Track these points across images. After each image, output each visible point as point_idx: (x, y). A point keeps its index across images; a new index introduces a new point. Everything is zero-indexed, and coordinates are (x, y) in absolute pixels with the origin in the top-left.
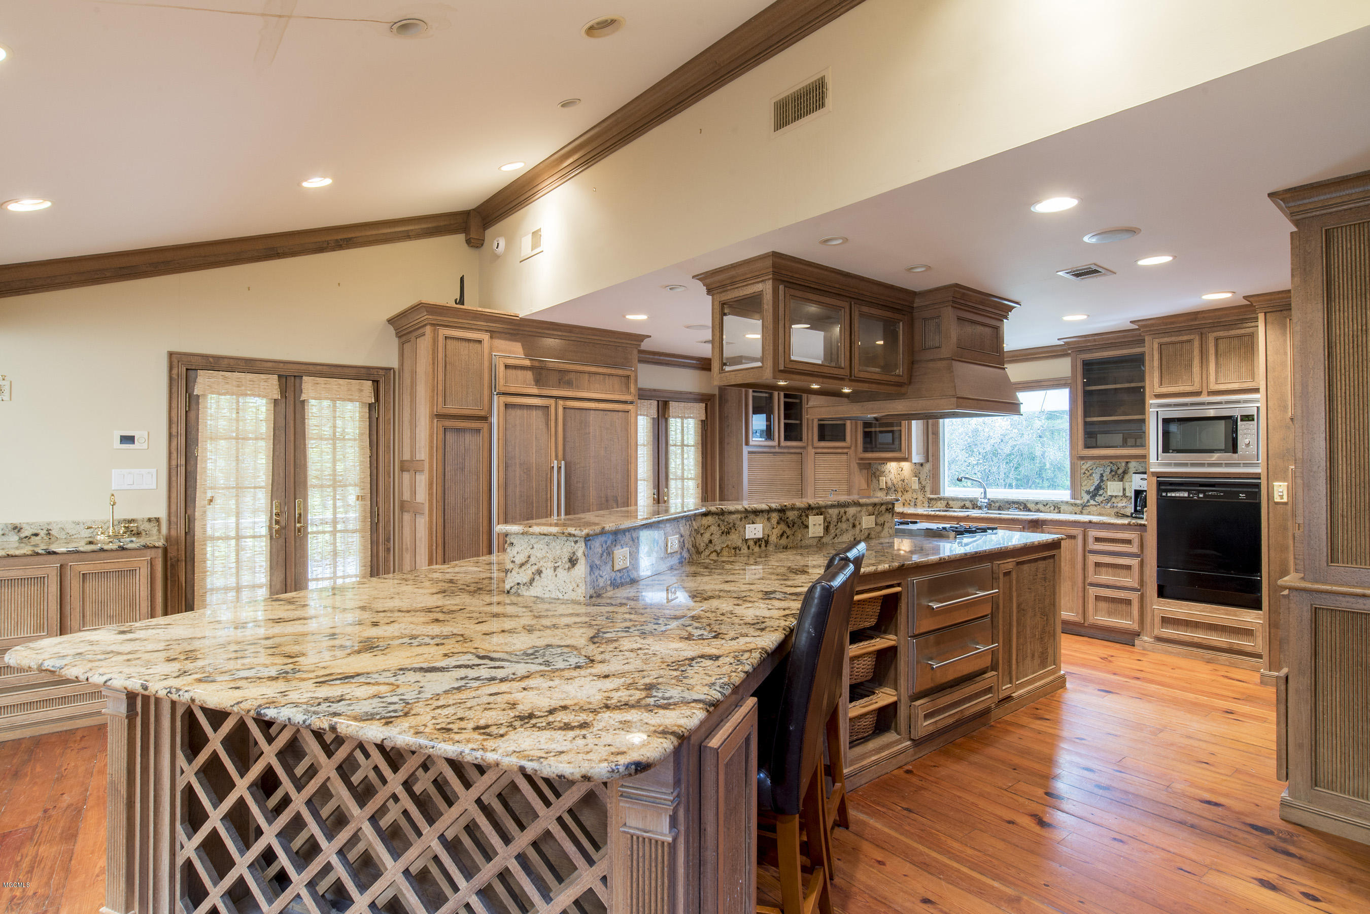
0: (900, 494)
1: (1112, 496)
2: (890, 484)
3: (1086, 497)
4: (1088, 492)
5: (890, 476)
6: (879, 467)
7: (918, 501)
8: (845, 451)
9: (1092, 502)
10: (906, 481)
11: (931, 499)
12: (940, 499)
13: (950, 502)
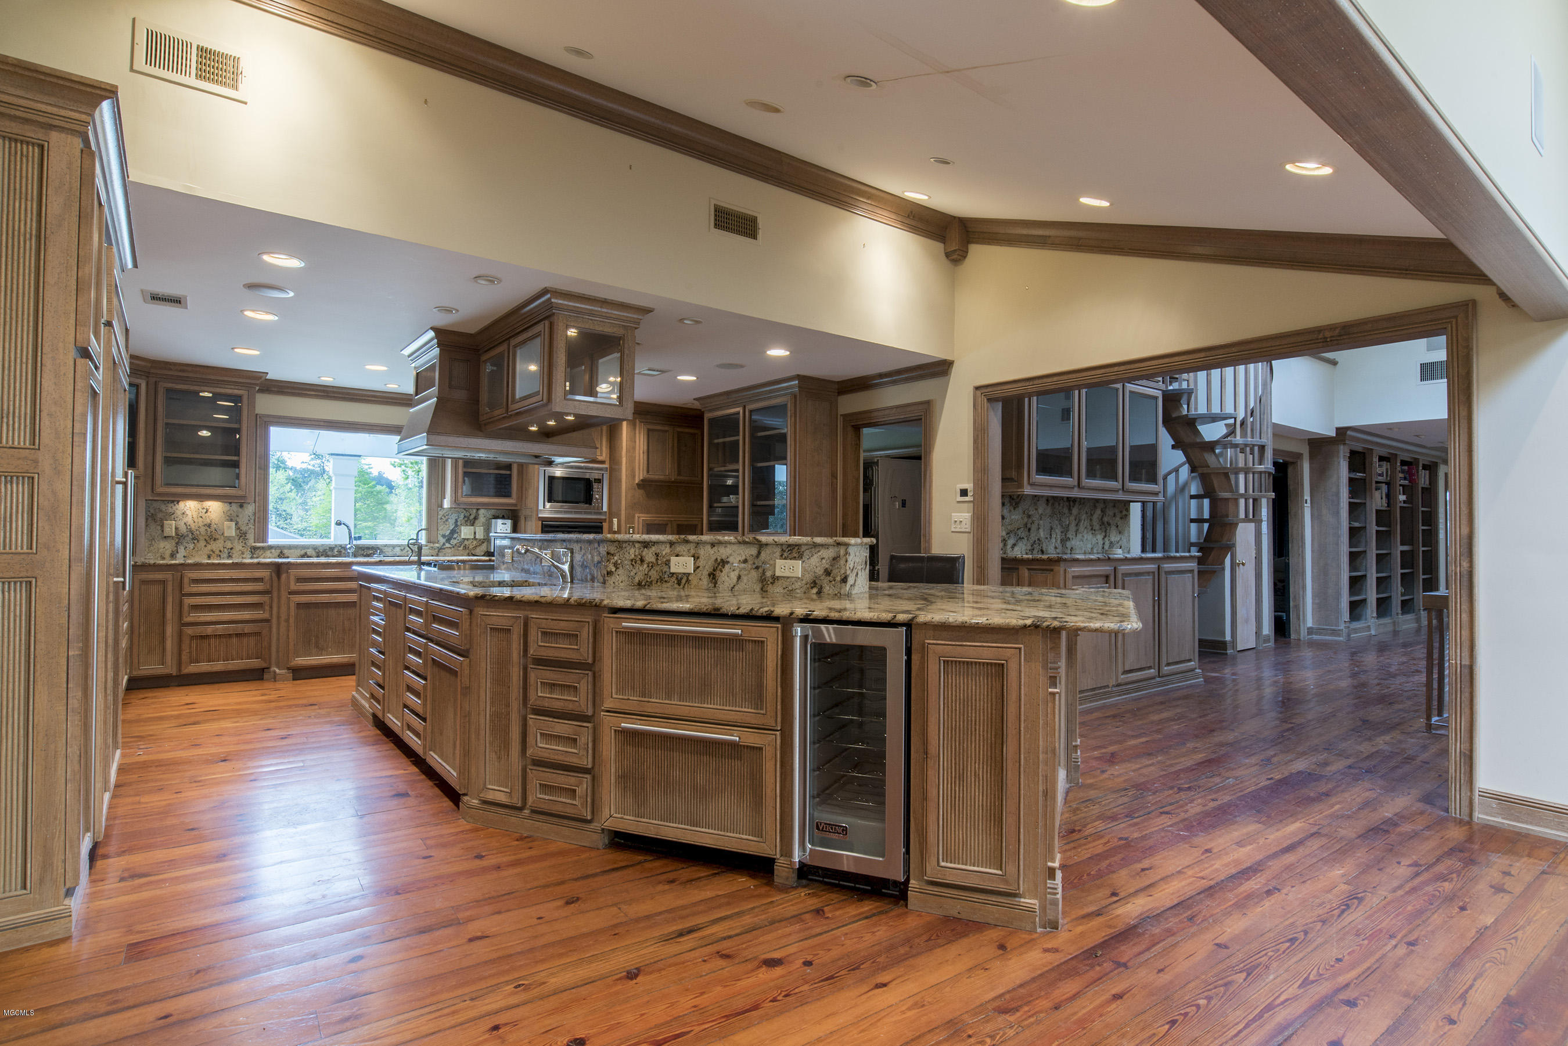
0: (202, 543)
1: (464, 539)
2: (183, 529)
3: (442, 540)
4: (444, 536)
5: (185, 520)
6: (163, 507)
7: (233, 551)
9: (447, 545)
10: (214, 526)
11: (255, 548)
12: (271, 547)
13: (285, 551)
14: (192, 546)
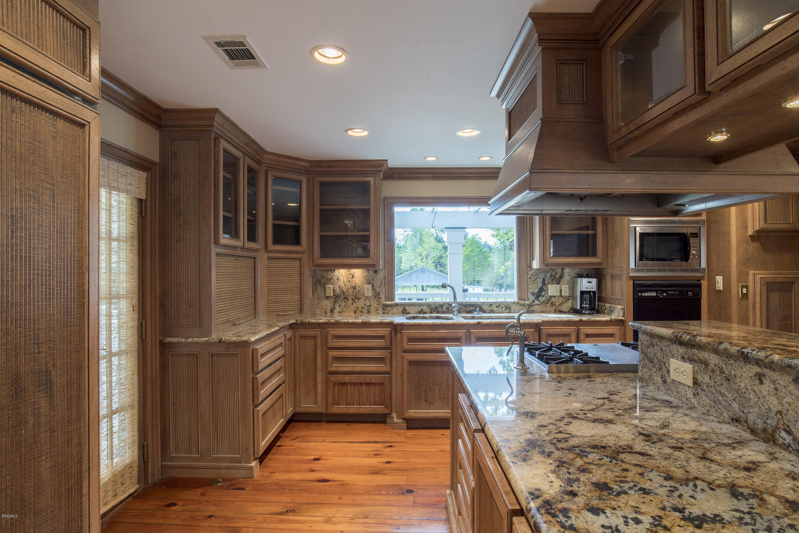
0: (350, 302)
1: (551, 297)
2: (338, 291)
3: (532, 298)
4: (533, 294)
5: (339, 284)
6: (325, 274)
7: (371, 308)
8: (299, 256)
9: (536, 302)
10: (357, 288)
11: (386, 306)
12: (396, 305)
13: (407, 308)
14: (344, 304)
